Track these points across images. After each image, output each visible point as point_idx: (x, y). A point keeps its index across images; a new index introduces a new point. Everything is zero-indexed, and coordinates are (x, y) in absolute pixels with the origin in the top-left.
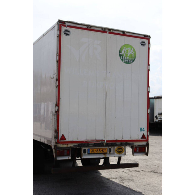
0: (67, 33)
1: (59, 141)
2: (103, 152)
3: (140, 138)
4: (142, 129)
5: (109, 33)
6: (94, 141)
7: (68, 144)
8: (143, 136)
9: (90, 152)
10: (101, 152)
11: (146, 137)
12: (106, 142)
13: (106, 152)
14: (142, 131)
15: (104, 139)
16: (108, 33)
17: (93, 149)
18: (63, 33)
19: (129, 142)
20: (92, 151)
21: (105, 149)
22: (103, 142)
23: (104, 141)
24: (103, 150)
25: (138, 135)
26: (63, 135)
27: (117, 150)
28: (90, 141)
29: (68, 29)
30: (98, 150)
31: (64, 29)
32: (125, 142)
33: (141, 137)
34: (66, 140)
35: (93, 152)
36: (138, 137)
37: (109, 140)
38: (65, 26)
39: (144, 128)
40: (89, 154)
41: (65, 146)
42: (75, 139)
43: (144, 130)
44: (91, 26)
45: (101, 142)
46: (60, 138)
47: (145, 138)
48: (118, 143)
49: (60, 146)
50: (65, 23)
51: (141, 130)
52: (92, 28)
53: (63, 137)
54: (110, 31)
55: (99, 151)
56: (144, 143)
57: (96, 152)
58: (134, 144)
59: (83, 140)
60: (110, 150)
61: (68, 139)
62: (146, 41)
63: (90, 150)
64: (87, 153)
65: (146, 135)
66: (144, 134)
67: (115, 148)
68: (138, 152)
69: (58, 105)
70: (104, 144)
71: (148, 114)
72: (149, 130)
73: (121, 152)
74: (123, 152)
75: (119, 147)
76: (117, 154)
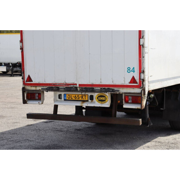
1: (25, 83)
2: (82, 99)
3: (127, 83)
4: (131, 70)
6: (63, 84)
7: (36, 87)
8: (133, 80)
9: (67, 99)
10: (80, 99)
11: (138, 81)
12: (78, 86)
13: (87, 100)
14: (131, 72)
15: (76, 83)
17: (70, 95)
19: (112, 88)
20: (69, 96)
21: (85, 96)
22: (75, 86)
23: (76, 84)
24: (82, 97)
25: (124, 77)
26: (29, 76)
27: (98, 98)
28: (59, 84)
30: (77, 96)
32: (106, 88)
34: (32, 81)
35: (70, 99)
36: (124, 81)
37: (83, 84)
39: (134, 68)
40: (65, 100)
41: (33, 88)
42: (42, 81)
43: (134, 71)
45: (72, 86)
46: (26, 79)
47: (136, 83)
48: (96, 89)
49: (29, 88)
51: (129, 71)
53: (29, 79)
55: (77, 98)
56: (138, 90)
57: (74, 99)
58: (118, 91)
59: (51, 83)
60: (92, 98)
61: (35, 81)
63: (67, 95)
64: (63, 99)
66: (133, 76)
67: (95, 95)
68: (130, 103)
69: (21, 41)
70: (79, 89)
71: (140, 46)
72: (142, 71)
73: (104, 100)
74: (106, 101)
75: (100, 94)
76: (99, 103)
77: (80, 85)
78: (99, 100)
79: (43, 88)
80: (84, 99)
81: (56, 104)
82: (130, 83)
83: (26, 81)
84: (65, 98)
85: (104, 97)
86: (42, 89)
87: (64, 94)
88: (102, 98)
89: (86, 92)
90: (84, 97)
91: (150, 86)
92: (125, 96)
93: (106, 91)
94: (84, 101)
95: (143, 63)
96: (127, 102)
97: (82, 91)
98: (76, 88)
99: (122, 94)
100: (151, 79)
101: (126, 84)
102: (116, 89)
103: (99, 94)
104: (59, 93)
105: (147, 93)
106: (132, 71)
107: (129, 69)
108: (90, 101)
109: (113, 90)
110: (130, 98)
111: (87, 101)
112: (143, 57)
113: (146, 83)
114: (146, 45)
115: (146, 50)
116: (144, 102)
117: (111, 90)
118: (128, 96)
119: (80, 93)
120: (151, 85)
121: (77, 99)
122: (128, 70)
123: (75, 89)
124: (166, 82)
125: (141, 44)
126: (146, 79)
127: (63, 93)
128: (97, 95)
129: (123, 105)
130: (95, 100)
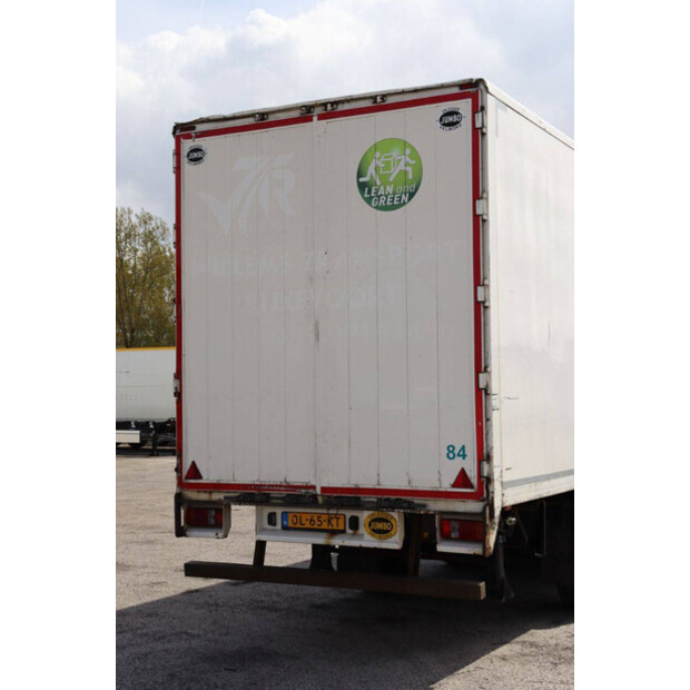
0: (196, 156)
1: (184, 481)
2: (330, 528)
3: (447, 486)
4: (456, 452)
5: (321, 117)
6: (280, 486)
7: (211, 493)
8: (462, 479)
9: (291, 525)
10: (325, 526)
11: (474, 481)
12: (318, 491)
13: (342, 528)
14: (457, 458)
15: (313, 483)
16: (315, 118)
17: (298, 516)
18: (184, 160)
19: (408, 498)
20: (295, 519)
21: (338, 518)
22: (311, 491)
23: (314, 487)
24: (329, 521)
25: (439, 471)
26: (194, 464)
27: (370, 525)
28: (269, 486)
29: (199, 142)
30: (315, 518)
31: (187, 145)
32: (393, 497)
33: (452, 481)
34: (200, 477)
35: (298, 525)
36: (439, 480)
37: (331, 485)
38: (189, 137)
39: (463, 448)
40: (285, 528)
41: (204, 496)
42: (226, 479)
43: (464, 456)
44: (263, 115)
45: (303, 491)
46: (185, 472)
47: (471, 486)
48: (366, 499)
49: (192, 495)
50: (194, 128)
51: (451, 455)
52: (272, 118)
53: (194, 472)
54: (326, 109)
55: (317, 523)
56: (474, 506)
57: (308, 525)
58: (424, 506)
59: (248, 482)
60: (354, 523)
61: (208, 476)
62: (464, 106)
63: (291, 516)
64: (279, 526)
65: (472, 475)
66: (463, 470)
67: (364, 516)
68: (455, 540)
69: (178, 375)
70: (320, 500)
71: (478, 390)
72: (484, 456)
73: (387, 531)
74: (392, 532)
75: (377, 514)
76: (372, 539)
77: (323, 489)
78: (373, 530)
79: (228, 495)
80: (335, 527)
81: (262, 538)
82: (454, 486)
83: (187, 478)
84: (285, 523)
85: (387, 521)
86: (225, 498)
87: (283, 513)
88: (380, 526)
89: (338, 509)
90: (334, 522)
91: (506, 495)
92: (441, 521)
93: (393, 505)
94: (333, 533)
95: (487, 434)
96: (447, 537)
97: (329, 504)
98: (315, 496)
99: (433, 516)
100: (507, 477)
101: (443, 490)
102: (417, 500)
103: (373, 515)
104: (267, 510)
105: (497, 513)
106: (459, 455)
107: (451, 449)
108: (349, 531)
109: (411, 505)
110: (456, 525)
111: (343, 532)
112: (488, 420)
113: (497, 487)
114: (494, 389)
115: (495, 402)
116: (492, 538)
117: (405, 505)
118: (450, 520)
119: (325, 511)
120: (509, 492)
121: (316, 526)
122: (450, 452)
123: (311, 499)
124: (546, 483)
125: (482, 386)
126: (496, 476)
127: (279, 511)
128: (369, 516)
129: (435, 544)
130: (362, 529)
